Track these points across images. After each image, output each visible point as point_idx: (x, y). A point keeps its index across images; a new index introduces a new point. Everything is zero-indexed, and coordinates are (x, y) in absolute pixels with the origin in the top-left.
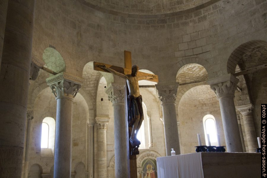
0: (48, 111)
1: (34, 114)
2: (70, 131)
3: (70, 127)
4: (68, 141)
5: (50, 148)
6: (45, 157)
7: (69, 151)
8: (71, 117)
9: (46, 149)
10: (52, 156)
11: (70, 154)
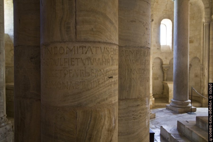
0: (165, 14)
1: (154, 17)
2: (188, 30)
3: (188, 26)
4: (186, 39)
5: (168, 45)
6: (164, 52)
7: (187, 48)
8: (188, 16)
9: (165, 45)
10: (170, 51)
11: (187, 50)
